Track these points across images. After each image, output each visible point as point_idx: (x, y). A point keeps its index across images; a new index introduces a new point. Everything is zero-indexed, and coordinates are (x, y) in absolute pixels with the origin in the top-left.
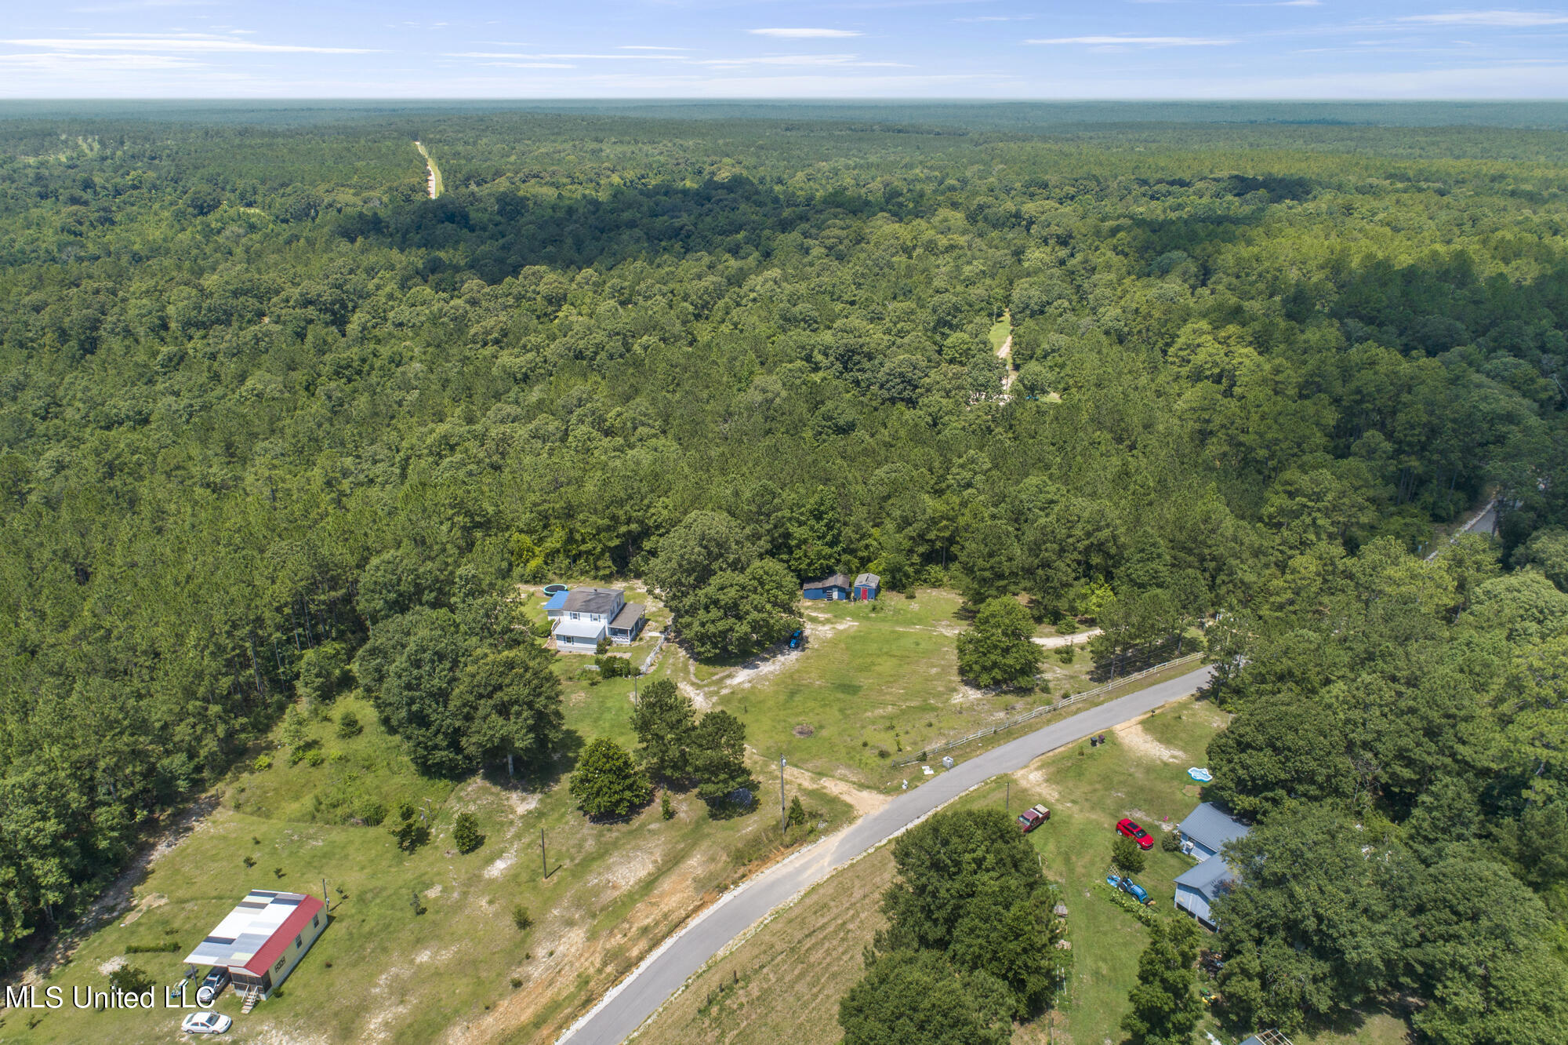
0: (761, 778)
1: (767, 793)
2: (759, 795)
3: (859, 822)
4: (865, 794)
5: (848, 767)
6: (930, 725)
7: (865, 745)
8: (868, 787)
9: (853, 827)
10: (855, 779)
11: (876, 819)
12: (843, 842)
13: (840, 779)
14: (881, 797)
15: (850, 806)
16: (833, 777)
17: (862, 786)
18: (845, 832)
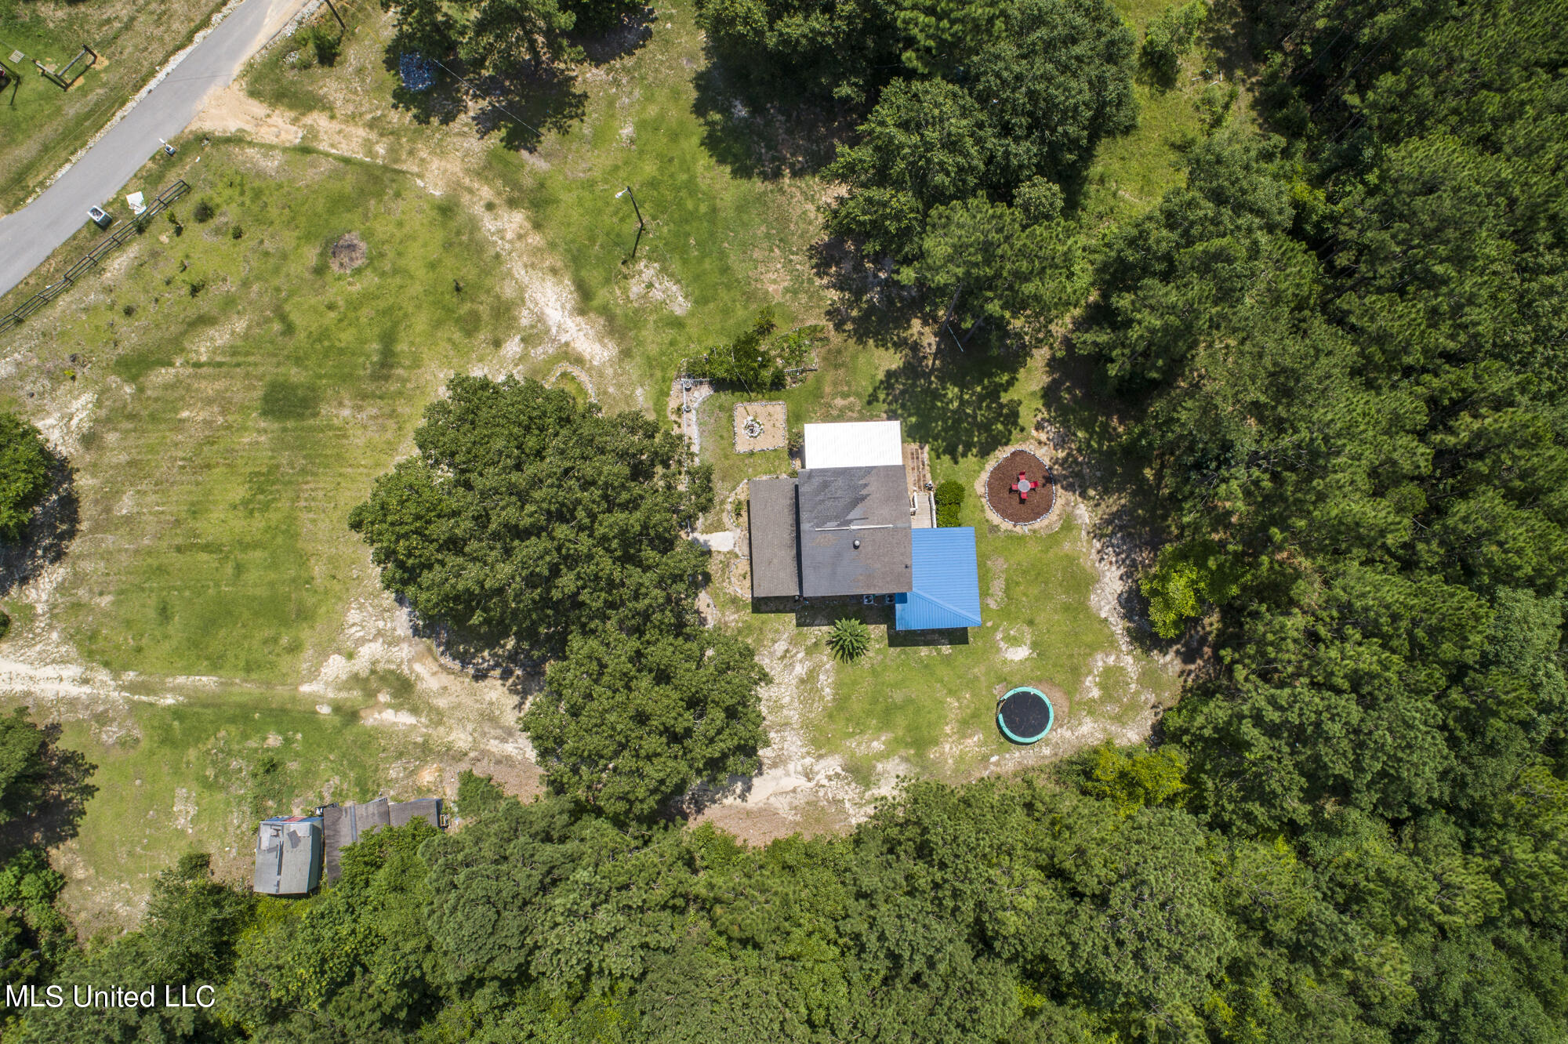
0: (394, 117)
1: (379, 88)
2: (391, 81)
3: (237, 68)
4: (232, 126)
5: (260, 174)
6: (129, 312)
7: (238, 235)
8: (228, 140)
9: (244, 58)
10: (250, 151)
11: (213, 77)
12: (258, 25)
13: (272, 147)
14: (208, 126)
15: (253, 94)
16: (285, 150)
17: (237, 140)
18: (255, 47)
